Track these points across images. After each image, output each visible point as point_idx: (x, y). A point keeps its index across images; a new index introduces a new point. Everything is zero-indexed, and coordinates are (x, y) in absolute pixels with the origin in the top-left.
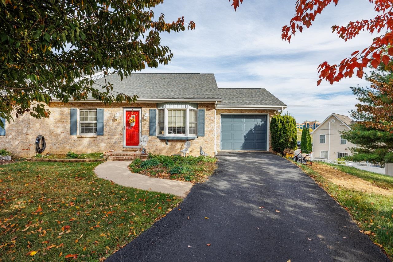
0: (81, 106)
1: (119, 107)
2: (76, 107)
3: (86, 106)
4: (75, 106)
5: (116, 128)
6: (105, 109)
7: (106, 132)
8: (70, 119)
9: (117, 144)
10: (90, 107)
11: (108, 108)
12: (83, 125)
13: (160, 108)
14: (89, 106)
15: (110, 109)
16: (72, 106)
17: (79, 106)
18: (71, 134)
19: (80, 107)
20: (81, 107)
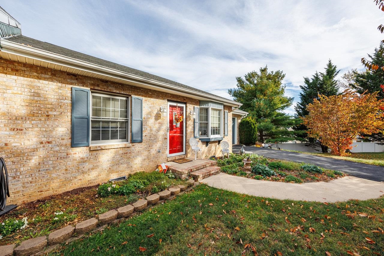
0: (98, 86)
1: (164, 99)
2: (87, 86)
3: (110, 88)
4: (84, 84)
5: (158, 130)
6: (144, 99)
7: (146, 136)
8: (69, 110)
9: (161, 154)
10: (118, 92)
11: (149, 99)
12: (97, 125)
13: (203, 107)
14: (116, 88)
15: (152, 99)
16: (76, 81)
17: (93, 85)
18: (73, 145)
19: (96, 88)
20: (99, 89)
